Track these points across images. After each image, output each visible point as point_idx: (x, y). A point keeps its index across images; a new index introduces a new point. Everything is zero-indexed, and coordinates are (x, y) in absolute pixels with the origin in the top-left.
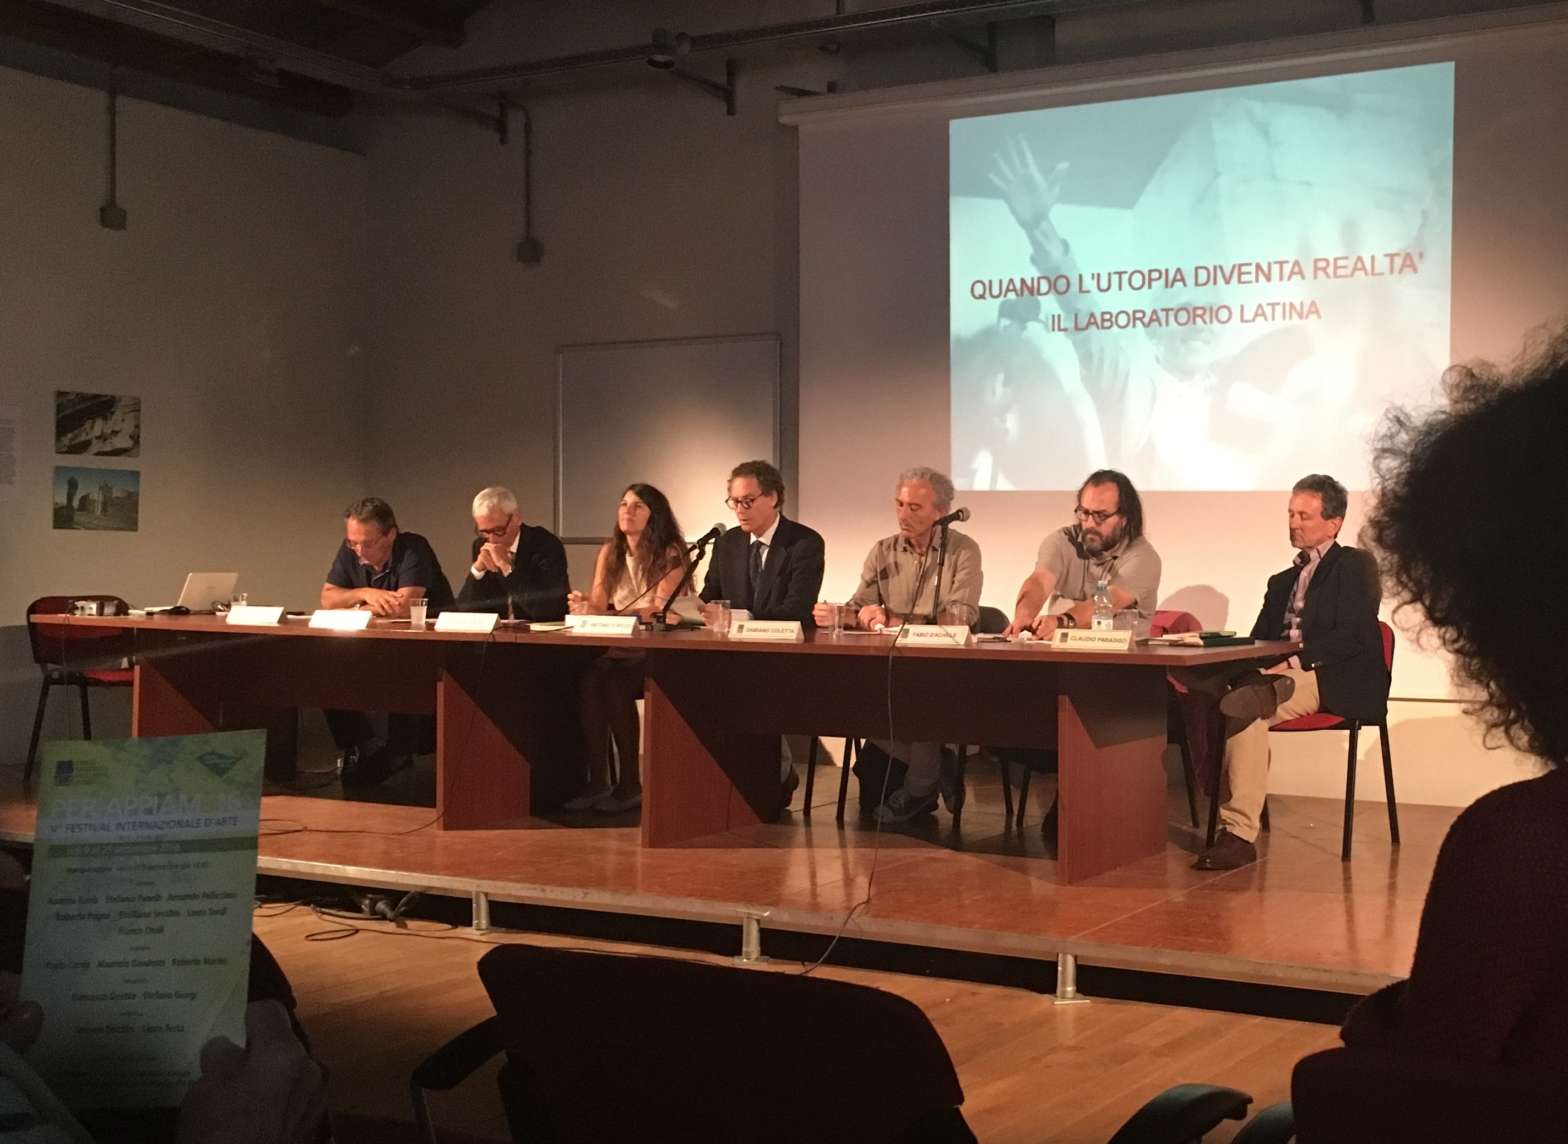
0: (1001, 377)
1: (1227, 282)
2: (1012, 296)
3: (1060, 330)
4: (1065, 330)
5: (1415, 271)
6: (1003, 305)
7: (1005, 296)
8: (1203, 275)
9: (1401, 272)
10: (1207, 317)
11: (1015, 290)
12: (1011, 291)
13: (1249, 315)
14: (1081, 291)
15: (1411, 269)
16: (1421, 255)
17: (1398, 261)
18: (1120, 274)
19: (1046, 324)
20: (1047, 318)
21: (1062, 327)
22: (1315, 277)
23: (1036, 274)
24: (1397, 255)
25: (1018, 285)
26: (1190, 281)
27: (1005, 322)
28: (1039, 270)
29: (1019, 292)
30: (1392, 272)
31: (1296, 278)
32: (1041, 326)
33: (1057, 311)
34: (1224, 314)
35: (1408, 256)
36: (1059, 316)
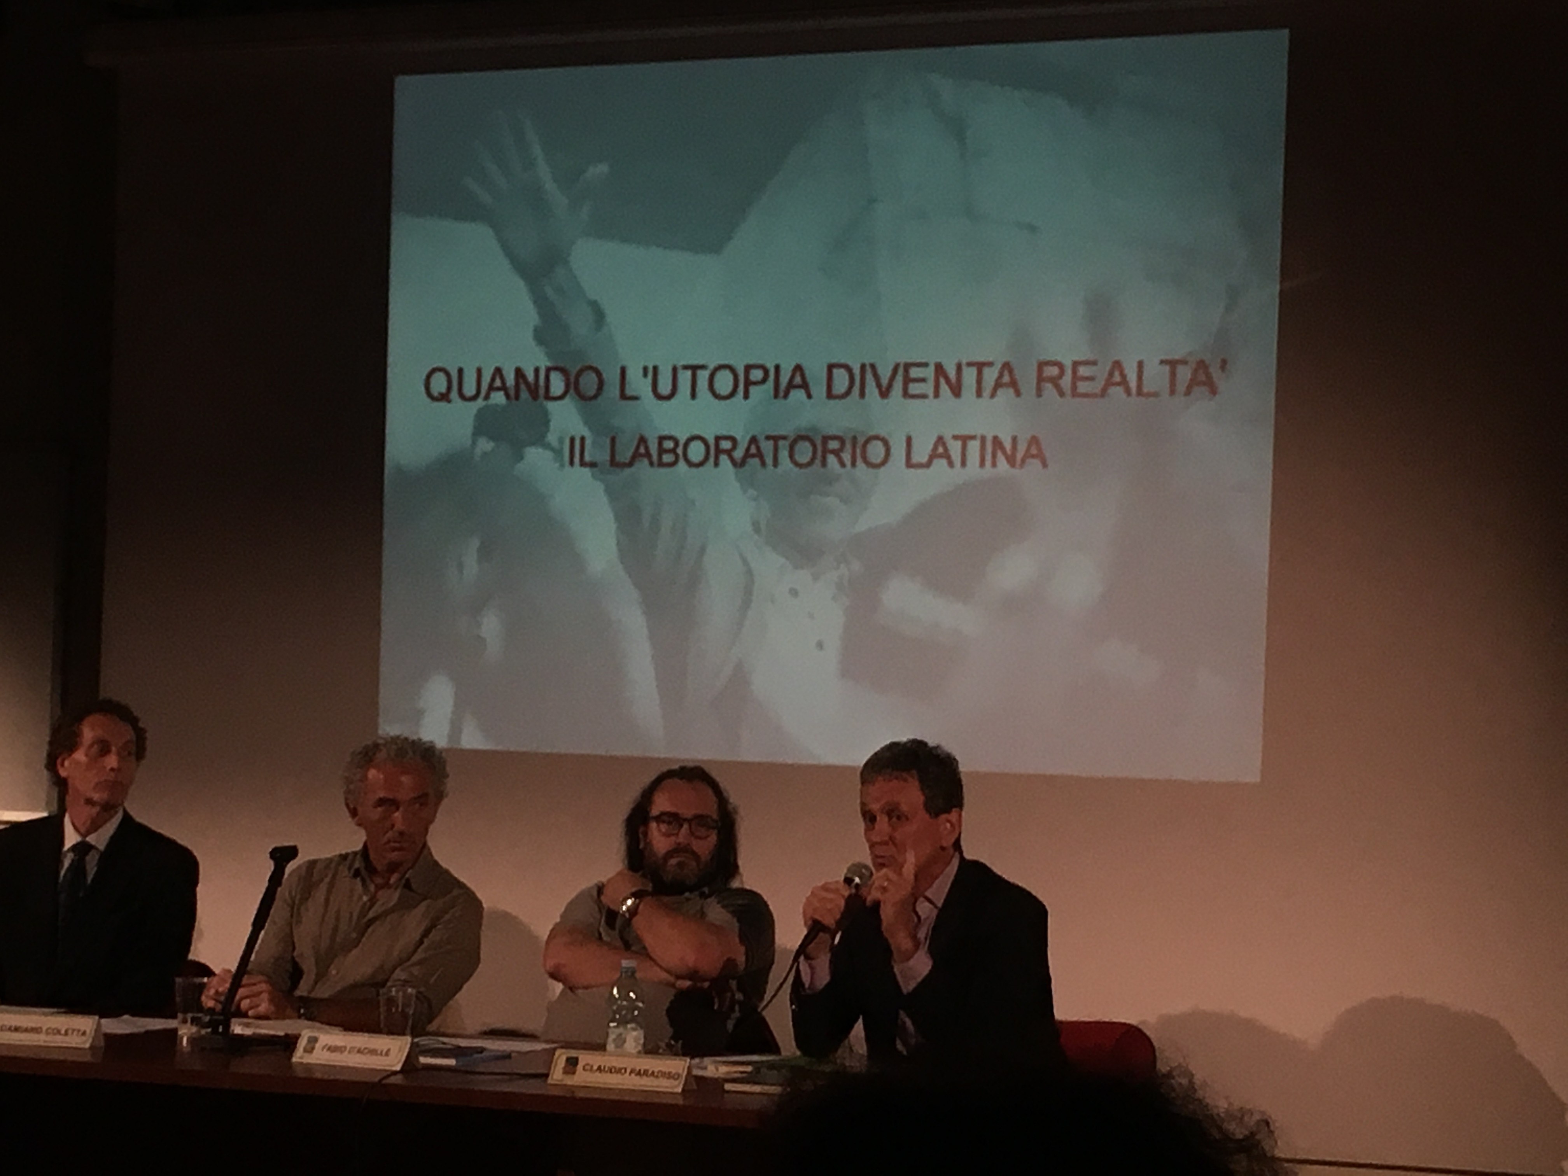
1: (884, 393)
2: (499, 398)
3: (583, 464)
4: (593, 465)
5: (1214, 391)
6: (480, 416)
7: (487, 397)
8: (841, 380)
9: (1188, 392)
10: (847, 457)
11: (504, 388)
12: (498, 389)
13: (921, 454)
14: (623, 396)
15: (1204, 389)
16: (1224, 362)
17: (1184, 374)
18: (694, 369)
19: (558, 453)
20: (561, 441)
22: (1039, 394)
24: (1184, 362)
25: (510, 380)
26: (819, 389)
27: (485, 445)
28: (549, 355)
29: (512, 393)
30: (1172, 392)
31: (1005, 395)
32: (549, 454)
34: (876, 451)
35: (1202, 365)
36: (583, 439)
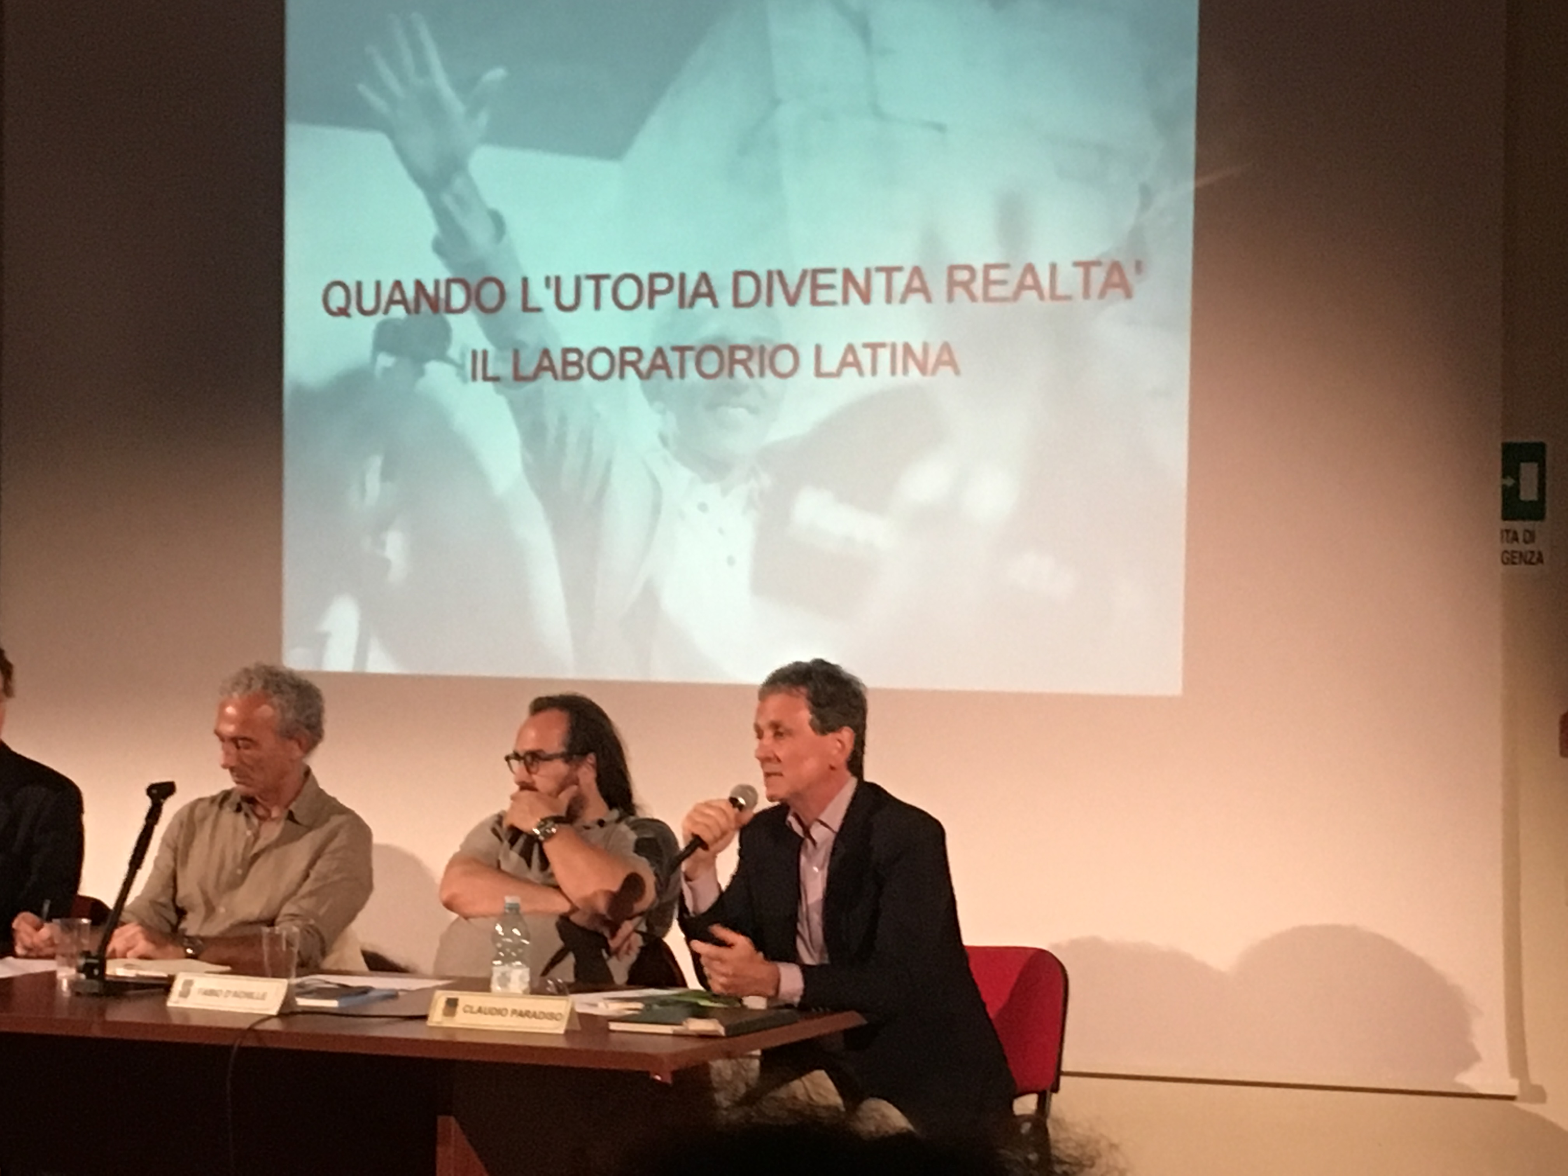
0: (376, 462)
1: (792, 301)
2: (398, 311)
3: (486, 378)
4: (496, 379)
5: (1128, 295)
6: (381, 329)
7: (386, 311)
8: (747, 286)
9: (1102, 294)
11: (404, 302)
12: (397, 302)
13: (830, 363)
14: (526, 308)
15: (1119, 292)
16: (1139, 267)
17: (1098, 275)
18: (597, 279)
19: (460, 367)
20: (463, 355)
21: (490, 373)
22: (950, 297)
23: (444, 274)
24: (1097, 263)
25: (410, 292)
26: (725, 298)
27: (385, 360)
28: (450, 265)
29: (412, 306)
30: (1086, 294)
31: (916, 299)
32: (450, 370)
33: (481, 342)
34: (785, 361)
35: (1116, 267)
36: (485, 353)
